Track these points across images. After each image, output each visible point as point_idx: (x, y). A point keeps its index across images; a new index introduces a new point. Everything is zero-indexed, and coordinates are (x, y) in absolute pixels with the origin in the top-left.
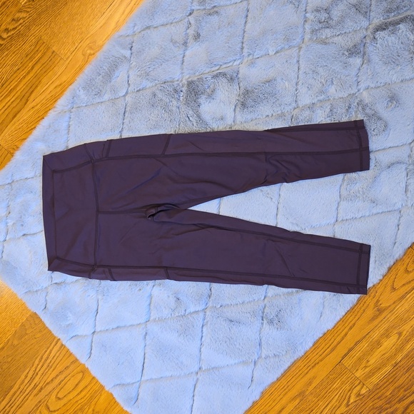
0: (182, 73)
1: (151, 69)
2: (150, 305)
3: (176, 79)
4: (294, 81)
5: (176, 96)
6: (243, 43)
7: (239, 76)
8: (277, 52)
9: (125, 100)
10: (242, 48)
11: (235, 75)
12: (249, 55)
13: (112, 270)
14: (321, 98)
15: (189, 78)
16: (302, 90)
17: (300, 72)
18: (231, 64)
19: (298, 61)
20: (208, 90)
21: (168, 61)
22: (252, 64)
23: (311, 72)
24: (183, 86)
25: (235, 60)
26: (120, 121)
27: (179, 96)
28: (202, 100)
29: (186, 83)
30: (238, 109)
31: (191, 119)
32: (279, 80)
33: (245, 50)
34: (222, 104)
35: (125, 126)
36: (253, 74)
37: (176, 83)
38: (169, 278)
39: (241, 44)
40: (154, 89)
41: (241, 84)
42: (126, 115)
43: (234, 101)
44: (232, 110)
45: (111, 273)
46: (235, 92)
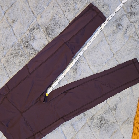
0: (17, 38)
1: (4, 45)
2: (64, 135)
3: (16, 42)
4: (62, 12)
5: (20, 48)
6: (32, 11)
7: (39, 24)
8: (48, 6)
9: (2, 63)
10: (33, 13)
11: (37, 25)
12: (38, 14)
13: (41, 132)
14: (76, 11)
15: (21, 38)
16: (67, 14)
17: (62, 7)
18: (33, 22)
19: (58, 4)
20: (31, 38)
21: (8, 37)
22: (41, 17)
23: (66, 5)
24: (20, 43)
25: (34, 20)
26: (5, 72)
27: (22, 47)
28: (31, 43)
29: (21, 41)
30: (47, 37)
31: (32, 53)
32: (55, 16)
33: (35, 13)
34: (40, 40)
35: (8, 73)
36: (44, 20)
37: (17, 43)
38: (66, 121)
39: (32, 12)
40: (10, 51)
41: (42, 27)
42: (6, 68)
43: (44, 35)
44: (45, 39)
45: (42, 134)
46: (42, 32)
